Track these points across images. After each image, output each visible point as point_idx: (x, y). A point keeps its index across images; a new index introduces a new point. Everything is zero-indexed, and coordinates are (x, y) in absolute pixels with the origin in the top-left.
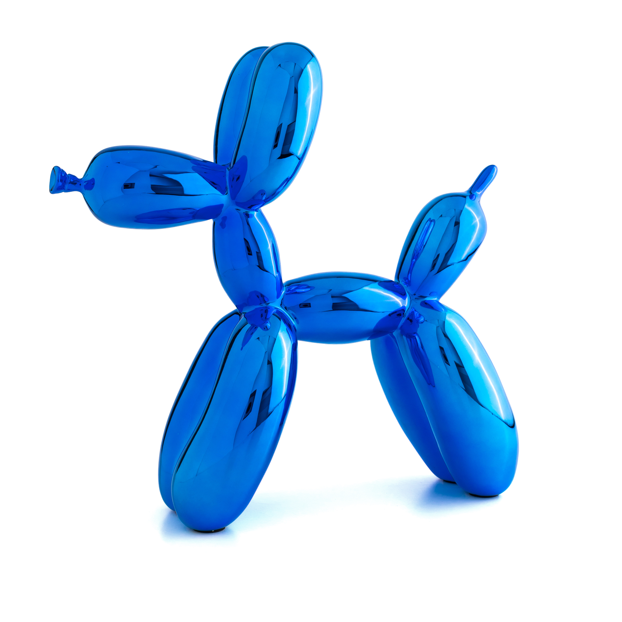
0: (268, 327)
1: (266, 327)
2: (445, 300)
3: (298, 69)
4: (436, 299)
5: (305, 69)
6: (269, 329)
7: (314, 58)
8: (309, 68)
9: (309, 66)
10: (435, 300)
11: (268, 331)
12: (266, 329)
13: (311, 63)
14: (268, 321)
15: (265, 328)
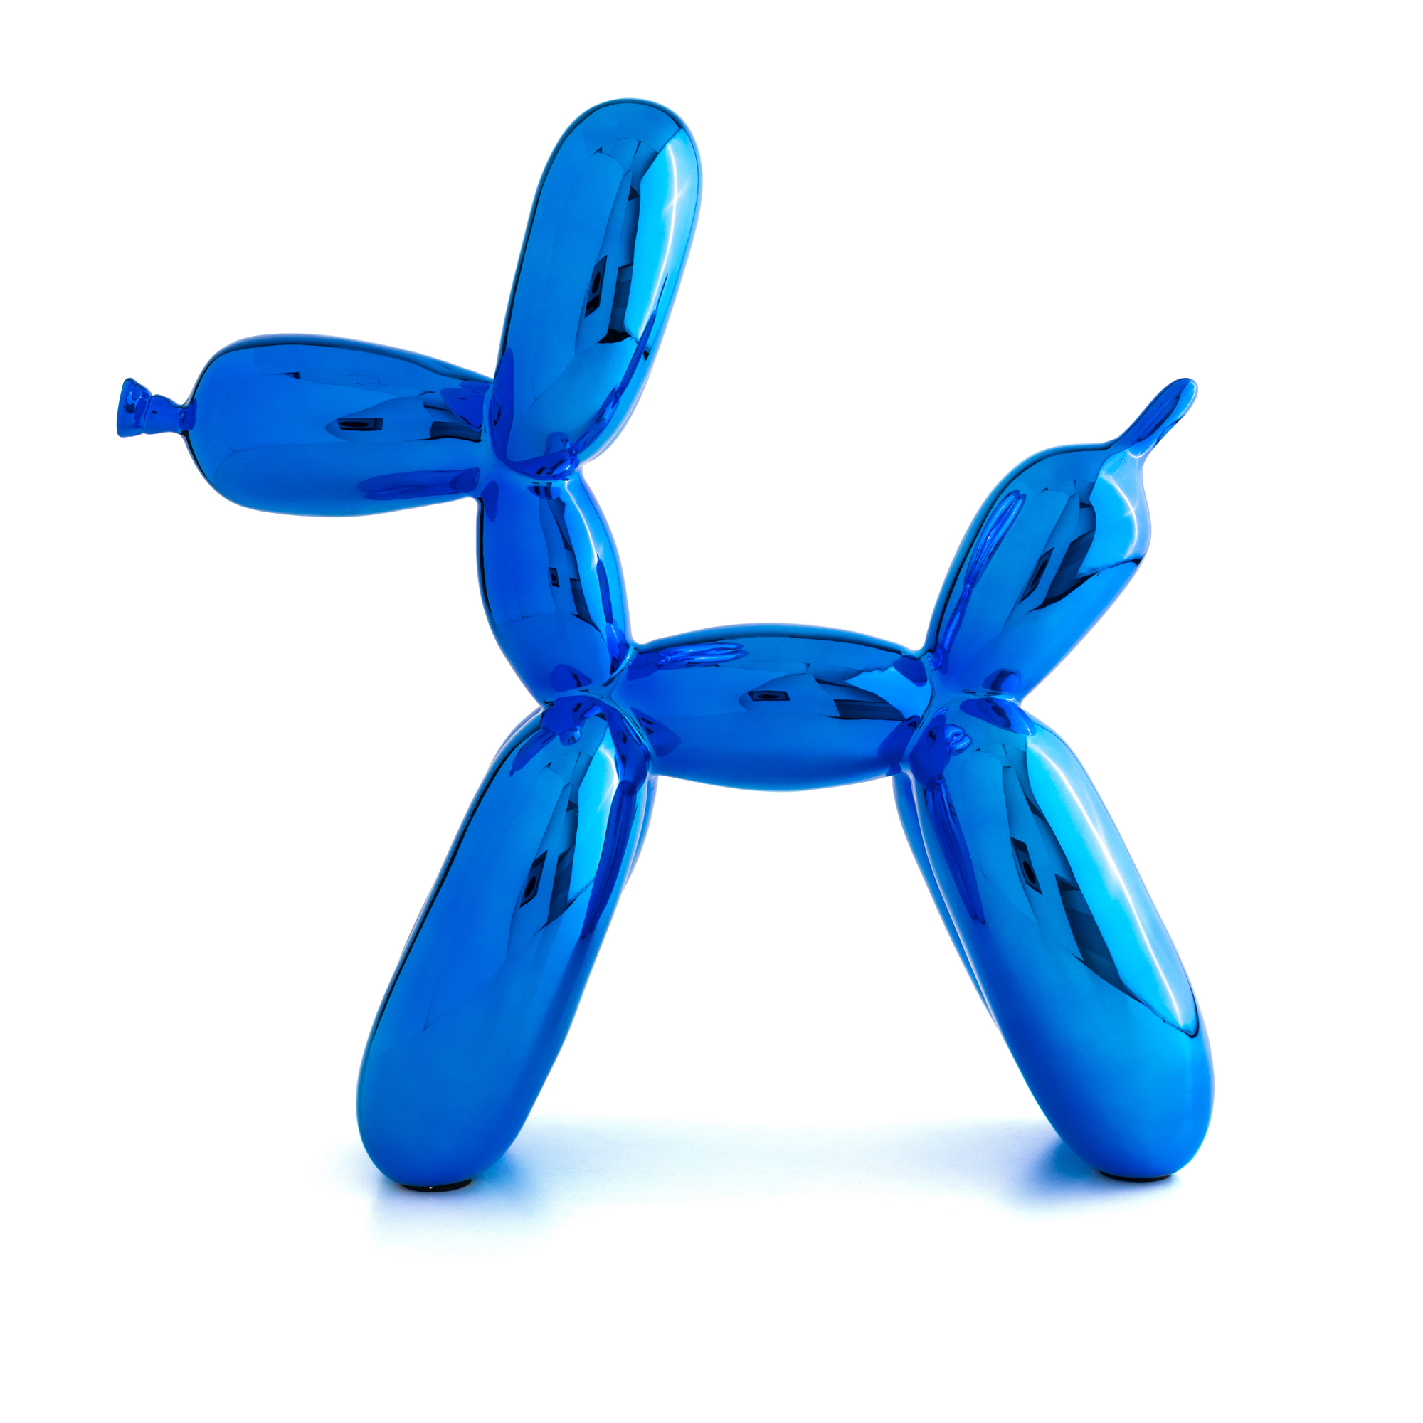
0: (576, 738)
1: (573, 738)
2: (1034, 703)
3: (645, 152)
4: (1012, 700)
5: (662, 152)
6: (578, 740)
7: (682, 131)
8: (672, 152)
9: (669, 147)
10: (1011, 702)
11: (575, 745)
12: (571, 741)
13: (673, 141)
14: (578, 727)
15: (571, 739)
